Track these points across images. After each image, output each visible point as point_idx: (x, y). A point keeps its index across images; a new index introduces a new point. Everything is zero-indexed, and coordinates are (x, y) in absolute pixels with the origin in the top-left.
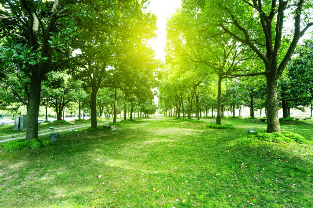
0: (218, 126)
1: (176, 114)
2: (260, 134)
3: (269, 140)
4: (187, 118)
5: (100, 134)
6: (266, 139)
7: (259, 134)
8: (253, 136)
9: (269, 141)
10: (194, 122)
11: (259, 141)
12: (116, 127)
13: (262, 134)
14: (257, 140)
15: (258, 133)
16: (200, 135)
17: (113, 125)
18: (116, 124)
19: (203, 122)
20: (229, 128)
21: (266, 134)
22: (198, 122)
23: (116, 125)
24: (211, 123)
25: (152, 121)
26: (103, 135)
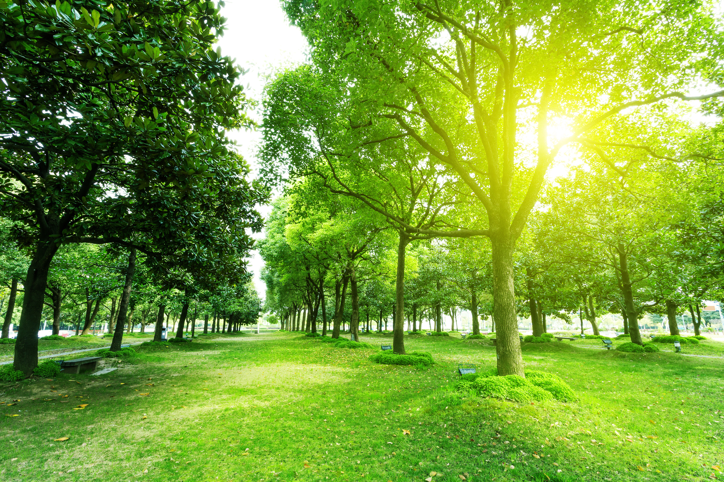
0: (396, 357)
1: (308, 326)
2: (482, 380)
3: (500, 395)
4: (330, 335)
5: (35, 391)
6: (494, 394)
7: (478, 379)
8: (467, 384)
9: (501, 399)
10: (343, 347)
11: (479, 399)
12: (114, 364)
13: (485, 379)
14: (474, 397)
15: (478, 376)
16: (349, 384)
17: (109, 356)
18: (119, 352)
19: (366, 346)
20: (421, 361)
21: (494, 378)
22: (354, 347)
23: (117, 356)
24: (383, 348)
25: (240, 344)
26: (48, 393)
